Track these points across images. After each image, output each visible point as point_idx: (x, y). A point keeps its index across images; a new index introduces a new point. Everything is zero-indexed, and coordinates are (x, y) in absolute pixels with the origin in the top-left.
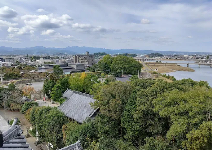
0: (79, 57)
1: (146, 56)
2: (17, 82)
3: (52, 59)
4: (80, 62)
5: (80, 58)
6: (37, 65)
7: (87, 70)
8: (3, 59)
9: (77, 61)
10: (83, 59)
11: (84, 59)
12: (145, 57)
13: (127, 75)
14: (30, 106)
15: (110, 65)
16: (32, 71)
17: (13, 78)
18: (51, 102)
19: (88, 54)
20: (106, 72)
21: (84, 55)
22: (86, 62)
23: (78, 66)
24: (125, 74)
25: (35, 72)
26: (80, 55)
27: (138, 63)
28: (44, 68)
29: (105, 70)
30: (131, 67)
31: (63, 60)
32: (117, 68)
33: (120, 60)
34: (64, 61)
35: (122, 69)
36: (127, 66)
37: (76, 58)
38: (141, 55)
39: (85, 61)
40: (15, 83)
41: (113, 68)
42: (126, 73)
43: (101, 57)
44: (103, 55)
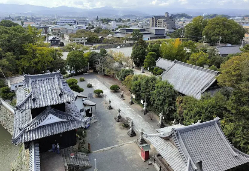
0: (156, 20)
1: (245, 18)
2: (98, 47)
3: (124, 21)
4: (157, 25)
5: (158, 20)
6: (111, 29)
7: (167, 35)
8: (76, 22)
9: (154, 25)
10: (161, 22)
11: (163, 22)
12: (243, 19)
13: (226, 44)
14: (127, 73)
15: (201, 30)
16: (110, 35)
17: (93, 43)
18: (141, 71)
19: (168, 16)
20: (195, 39)
21: (163, 17)
22: (164, 26)
23: (158, 31)
24: (222, 42)
25: (112, 37)
26: (157, 17)
27: (240, 28)
28: (120, 32)
29: (193, 36)
30: (232, 33)
31: (135, 23)
32: (212, 34)
33: (217, 24)
34: (137, 25)
35: (218, 35)
36: (226, 32)
37: (153, 21)
38: (236, 17)
39: (164, 24)
40: (96, 48)
41: (207, 35)
42: (224, 41)
43: (180, 19)
44: (183, 17)
